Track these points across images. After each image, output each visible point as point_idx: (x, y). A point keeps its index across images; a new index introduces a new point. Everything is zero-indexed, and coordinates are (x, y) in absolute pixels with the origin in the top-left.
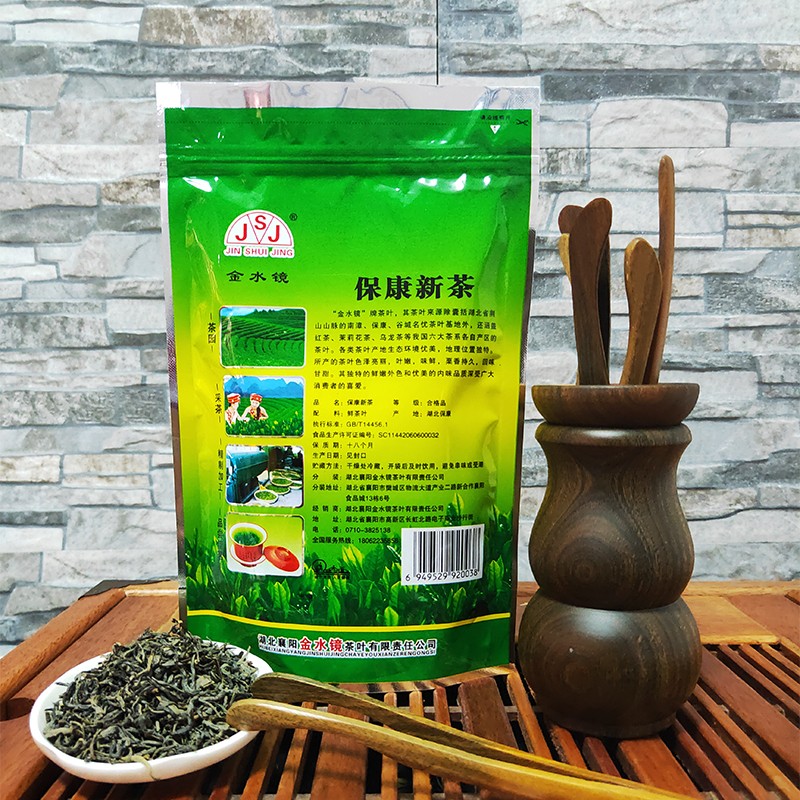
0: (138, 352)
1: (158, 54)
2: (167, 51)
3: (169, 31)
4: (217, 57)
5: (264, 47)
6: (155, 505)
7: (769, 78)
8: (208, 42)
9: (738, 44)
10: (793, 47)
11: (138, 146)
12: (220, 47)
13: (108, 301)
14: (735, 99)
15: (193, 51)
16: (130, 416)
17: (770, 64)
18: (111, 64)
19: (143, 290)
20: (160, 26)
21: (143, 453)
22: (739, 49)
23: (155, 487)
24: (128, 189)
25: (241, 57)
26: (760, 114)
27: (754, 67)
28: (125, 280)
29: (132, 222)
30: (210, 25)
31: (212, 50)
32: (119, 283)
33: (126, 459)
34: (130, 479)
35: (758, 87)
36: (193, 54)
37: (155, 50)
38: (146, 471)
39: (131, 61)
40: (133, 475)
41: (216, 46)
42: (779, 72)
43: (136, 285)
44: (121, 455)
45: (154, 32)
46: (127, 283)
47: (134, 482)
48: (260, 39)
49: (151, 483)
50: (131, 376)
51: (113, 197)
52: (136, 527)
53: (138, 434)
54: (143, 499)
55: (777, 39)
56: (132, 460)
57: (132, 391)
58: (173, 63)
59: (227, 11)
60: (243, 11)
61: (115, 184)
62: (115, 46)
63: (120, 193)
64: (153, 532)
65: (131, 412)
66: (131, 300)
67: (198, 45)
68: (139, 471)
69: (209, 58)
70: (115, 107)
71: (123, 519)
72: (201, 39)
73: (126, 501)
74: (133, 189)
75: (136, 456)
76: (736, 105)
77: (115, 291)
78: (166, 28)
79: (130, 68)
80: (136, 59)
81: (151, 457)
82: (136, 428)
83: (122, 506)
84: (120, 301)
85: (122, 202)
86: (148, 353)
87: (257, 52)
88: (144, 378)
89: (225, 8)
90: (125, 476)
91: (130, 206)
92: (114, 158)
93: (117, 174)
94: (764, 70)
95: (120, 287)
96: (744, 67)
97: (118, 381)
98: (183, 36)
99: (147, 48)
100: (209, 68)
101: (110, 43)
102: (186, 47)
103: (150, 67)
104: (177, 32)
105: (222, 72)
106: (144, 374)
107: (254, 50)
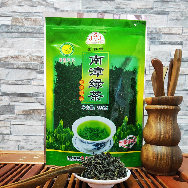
0: (8, 97)
1: (15, 28)
2: (17, 27)
3: (18, 22)
4: (29, 28)
5: (40, 26)
6: (11, 134)
7: (159, 35)
8: (27, 25)
9: (152, 27)
10: (165, 28)
11: (10, 49)
12: (30, 26)
13: (1, 85)
14: (151, 40)
15: (23, 27)
16: (6, 112)
17: (160, 32)
18: (4, 30)
19: (10, 82)
20: (16, 21)
21: (9, 121)
22: (152, 28)
23: (11, 130)
24: (7, 58)
25: (34, 28)
26: (157, 43)
27: (156, 32)
28: (6, 80)
29: (8, 66)
30: (28, 21)
31: (28, 27)
32: (4, 81)
33: (4, 123)
34: (5, 128)
35: (157, 37)
36: (23, 28)
37: (14, 27)
38: (9, 126)
39: (9, 29)
40: (6, 127)
41: (29, 26)
42: (162, 34)
43: (8, 81)
44: (3, 122)
45: (14, 23)
46: (6, 81)
47: (6, 128)
48: (39, 24)
49: (10, 129)
50: (6, 103)
51: (3, 60)
52: (6, 139)
53: (7, 117)
54: (8, 132)
55: (161, 26)
56: (6, 123)
57: (6, 106)
58: (19, 30)
59: (31, 18)
60: (35, 18)
61: (4, 57)
62: (5, 26)
63: (5, 59)
64: (10, 140)
65: (6, 111)
66: (7, 85)
67: (24, 26)
68: (7, 126)
69: (27, 29)
70: (5, 40)
71: (3, 137)
72: (25, 24)
73: (4, 133)
74: (8, 59)
75: (7, 122)
76: (151, 41)
77: (3, 82)
78: (17, 22)
79: (9, 31)
80: (10, 29)
81: (10, 122)
82: (7, 115)
83: (3, 134)
84: (4, 85)
85: (5, 62)
86: (10, 97)
87: (38, 28)
88: (9, 103)
89: (31, 17)
90: (4, 127)
91: (7, 62)
92: (4, 51)
93: (5, 55)
94: (158, 33)
95: (4, 82)
96: (153, 32)
97: (3, 104)
98: (21, 24)
99: (13, 26)
100: (27, 31)
101: (4, 25)
102: (22, 26)
103: (13, 30)
104: (20, 22)
105: (30, 32)
106: (9, 102)
107: (38, 27)
